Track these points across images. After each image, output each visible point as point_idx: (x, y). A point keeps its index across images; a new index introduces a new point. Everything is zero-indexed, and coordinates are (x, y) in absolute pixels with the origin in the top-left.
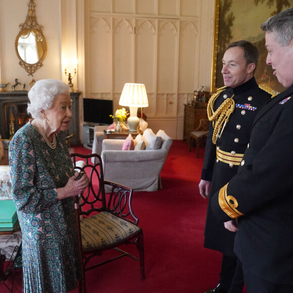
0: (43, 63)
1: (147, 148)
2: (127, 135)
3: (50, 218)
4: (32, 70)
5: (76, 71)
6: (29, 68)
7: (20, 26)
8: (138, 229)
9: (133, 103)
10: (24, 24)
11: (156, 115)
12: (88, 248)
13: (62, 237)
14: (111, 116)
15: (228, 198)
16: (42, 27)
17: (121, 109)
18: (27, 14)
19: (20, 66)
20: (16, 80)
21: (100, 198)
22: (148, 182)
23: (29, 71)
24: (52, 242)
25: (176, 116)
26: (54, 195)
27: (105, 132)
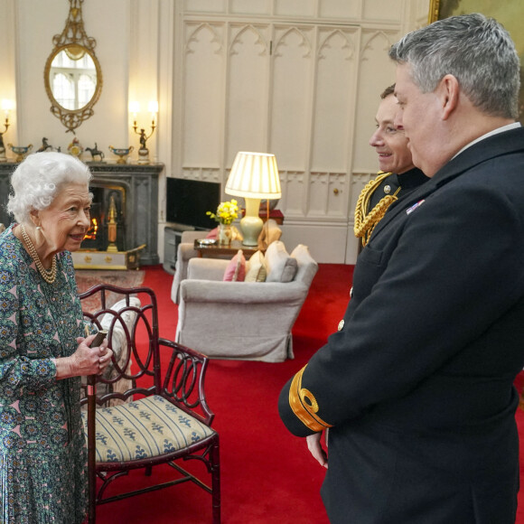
0: (95, 108)
1: (268, 279)
2: (235, 252)
3: (36, 412)
4: (73, 122)
5: (155, 125)
6: (68, 118)
7: (54, 38)
8: (209, 432)
9: (250, 191)
10: (61, 36)
11: (306, 214)
12: (109, 461)
13: (55, 447)
14: (208, 213)
15: (303, 393)
16: (94, 40)
17: (230, 201)
18: (67, 18)
19: (51, 114)
20: (44, 140)
21: (148, 370)
22: (267, 344)
23: (68, 124)
24: (36, 455)
25: (345, 217)
26: (51, 370)
27: (197, 243)
